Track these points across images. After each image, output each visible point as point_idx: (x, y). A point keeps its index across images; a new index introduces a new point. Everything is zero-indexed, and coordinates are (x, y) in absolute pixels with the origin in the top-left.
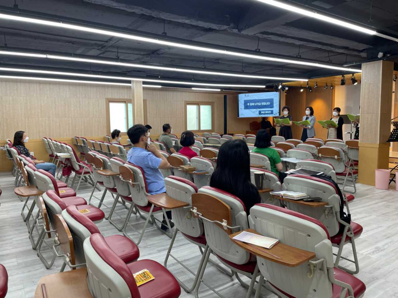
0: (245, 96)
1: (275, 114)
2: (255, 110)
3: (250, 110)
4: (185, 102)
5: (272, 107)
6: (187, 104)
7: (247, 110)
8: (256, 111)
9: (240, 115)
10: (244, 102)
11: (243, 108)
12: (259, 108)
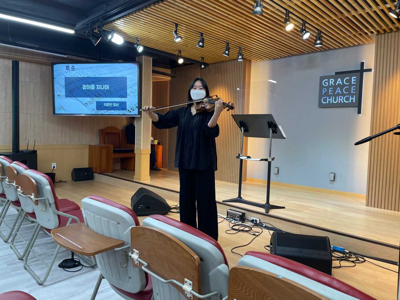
0: (68, 68)
1: (131, 110)
2: (89, 99)
3: (78, 98)
5: (125, 96)
7: (72, 100)
8: (91, 103)
9: (56, 109)
10: (65, 81)
11: (63, 93)
12: (97, 97)
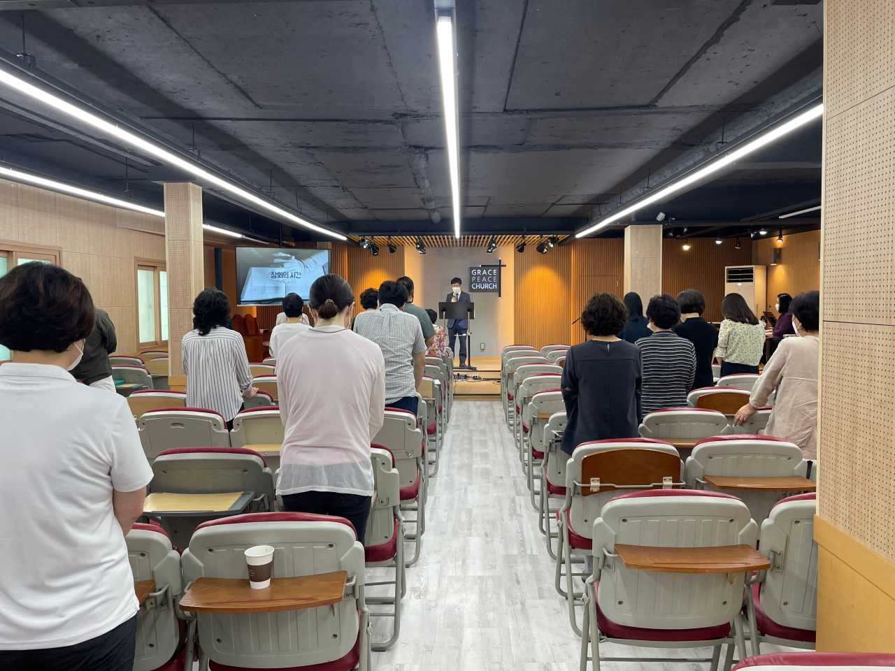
4: (137, 259)
6: (139, 265)
